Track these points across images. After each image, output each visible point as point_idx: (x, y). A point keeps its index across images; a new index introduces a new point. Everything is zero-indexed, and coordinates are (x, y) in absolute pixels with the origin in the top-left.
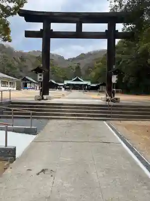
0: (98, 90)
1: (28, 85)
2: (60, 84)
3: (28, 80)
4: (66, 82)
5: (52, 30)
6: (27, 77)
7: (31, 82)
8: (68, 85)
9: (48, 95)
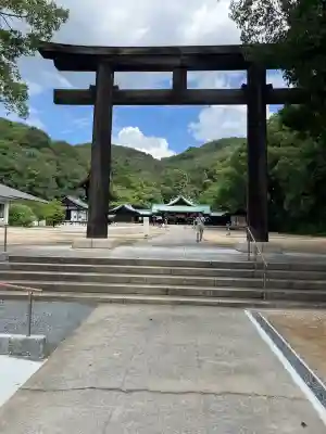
0: (228, 225)
1: (73, 214)
2: (141, 212)
3: (74, 204)
4: (156, 208)
5: (117, 87)
6: (70, 198)
7: (79, 209)
8: (161, 213)
9: (106, 237)
